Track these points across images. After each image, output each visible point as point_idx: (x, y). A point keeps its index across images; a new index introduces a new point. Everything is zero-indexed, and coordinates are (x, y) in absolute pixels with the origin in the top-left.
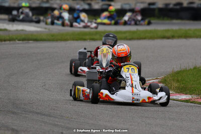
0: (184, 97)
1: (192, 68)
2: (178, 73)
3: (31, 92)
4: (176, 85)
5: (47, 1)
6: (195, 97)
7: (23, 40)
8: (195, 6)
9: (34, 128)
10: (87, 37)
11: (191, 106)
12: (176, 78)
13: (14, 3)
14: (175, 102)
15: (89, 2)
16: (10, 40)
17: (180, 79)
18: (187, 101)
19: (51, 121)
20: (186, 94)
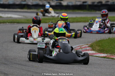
0: (103, 55)
1: (107, 38)
2: (99, 41)
3: (15, 52)
4: (98, 48)
5: (25, 1)
6: (109, 55)
7: (11, 23)
8: (109, 3)
9: (16, 72)
10: (48, 21)
11: (107, 60)
12: (98, 44)
13: (6, 2)
14: (98, 58)
15: (49, 1)
16: (3, 23)
17: (100, 44)
18: (104, 57)
19: (26, 69)
20: (104, 53)
